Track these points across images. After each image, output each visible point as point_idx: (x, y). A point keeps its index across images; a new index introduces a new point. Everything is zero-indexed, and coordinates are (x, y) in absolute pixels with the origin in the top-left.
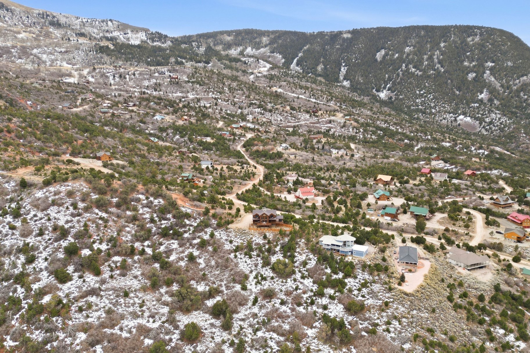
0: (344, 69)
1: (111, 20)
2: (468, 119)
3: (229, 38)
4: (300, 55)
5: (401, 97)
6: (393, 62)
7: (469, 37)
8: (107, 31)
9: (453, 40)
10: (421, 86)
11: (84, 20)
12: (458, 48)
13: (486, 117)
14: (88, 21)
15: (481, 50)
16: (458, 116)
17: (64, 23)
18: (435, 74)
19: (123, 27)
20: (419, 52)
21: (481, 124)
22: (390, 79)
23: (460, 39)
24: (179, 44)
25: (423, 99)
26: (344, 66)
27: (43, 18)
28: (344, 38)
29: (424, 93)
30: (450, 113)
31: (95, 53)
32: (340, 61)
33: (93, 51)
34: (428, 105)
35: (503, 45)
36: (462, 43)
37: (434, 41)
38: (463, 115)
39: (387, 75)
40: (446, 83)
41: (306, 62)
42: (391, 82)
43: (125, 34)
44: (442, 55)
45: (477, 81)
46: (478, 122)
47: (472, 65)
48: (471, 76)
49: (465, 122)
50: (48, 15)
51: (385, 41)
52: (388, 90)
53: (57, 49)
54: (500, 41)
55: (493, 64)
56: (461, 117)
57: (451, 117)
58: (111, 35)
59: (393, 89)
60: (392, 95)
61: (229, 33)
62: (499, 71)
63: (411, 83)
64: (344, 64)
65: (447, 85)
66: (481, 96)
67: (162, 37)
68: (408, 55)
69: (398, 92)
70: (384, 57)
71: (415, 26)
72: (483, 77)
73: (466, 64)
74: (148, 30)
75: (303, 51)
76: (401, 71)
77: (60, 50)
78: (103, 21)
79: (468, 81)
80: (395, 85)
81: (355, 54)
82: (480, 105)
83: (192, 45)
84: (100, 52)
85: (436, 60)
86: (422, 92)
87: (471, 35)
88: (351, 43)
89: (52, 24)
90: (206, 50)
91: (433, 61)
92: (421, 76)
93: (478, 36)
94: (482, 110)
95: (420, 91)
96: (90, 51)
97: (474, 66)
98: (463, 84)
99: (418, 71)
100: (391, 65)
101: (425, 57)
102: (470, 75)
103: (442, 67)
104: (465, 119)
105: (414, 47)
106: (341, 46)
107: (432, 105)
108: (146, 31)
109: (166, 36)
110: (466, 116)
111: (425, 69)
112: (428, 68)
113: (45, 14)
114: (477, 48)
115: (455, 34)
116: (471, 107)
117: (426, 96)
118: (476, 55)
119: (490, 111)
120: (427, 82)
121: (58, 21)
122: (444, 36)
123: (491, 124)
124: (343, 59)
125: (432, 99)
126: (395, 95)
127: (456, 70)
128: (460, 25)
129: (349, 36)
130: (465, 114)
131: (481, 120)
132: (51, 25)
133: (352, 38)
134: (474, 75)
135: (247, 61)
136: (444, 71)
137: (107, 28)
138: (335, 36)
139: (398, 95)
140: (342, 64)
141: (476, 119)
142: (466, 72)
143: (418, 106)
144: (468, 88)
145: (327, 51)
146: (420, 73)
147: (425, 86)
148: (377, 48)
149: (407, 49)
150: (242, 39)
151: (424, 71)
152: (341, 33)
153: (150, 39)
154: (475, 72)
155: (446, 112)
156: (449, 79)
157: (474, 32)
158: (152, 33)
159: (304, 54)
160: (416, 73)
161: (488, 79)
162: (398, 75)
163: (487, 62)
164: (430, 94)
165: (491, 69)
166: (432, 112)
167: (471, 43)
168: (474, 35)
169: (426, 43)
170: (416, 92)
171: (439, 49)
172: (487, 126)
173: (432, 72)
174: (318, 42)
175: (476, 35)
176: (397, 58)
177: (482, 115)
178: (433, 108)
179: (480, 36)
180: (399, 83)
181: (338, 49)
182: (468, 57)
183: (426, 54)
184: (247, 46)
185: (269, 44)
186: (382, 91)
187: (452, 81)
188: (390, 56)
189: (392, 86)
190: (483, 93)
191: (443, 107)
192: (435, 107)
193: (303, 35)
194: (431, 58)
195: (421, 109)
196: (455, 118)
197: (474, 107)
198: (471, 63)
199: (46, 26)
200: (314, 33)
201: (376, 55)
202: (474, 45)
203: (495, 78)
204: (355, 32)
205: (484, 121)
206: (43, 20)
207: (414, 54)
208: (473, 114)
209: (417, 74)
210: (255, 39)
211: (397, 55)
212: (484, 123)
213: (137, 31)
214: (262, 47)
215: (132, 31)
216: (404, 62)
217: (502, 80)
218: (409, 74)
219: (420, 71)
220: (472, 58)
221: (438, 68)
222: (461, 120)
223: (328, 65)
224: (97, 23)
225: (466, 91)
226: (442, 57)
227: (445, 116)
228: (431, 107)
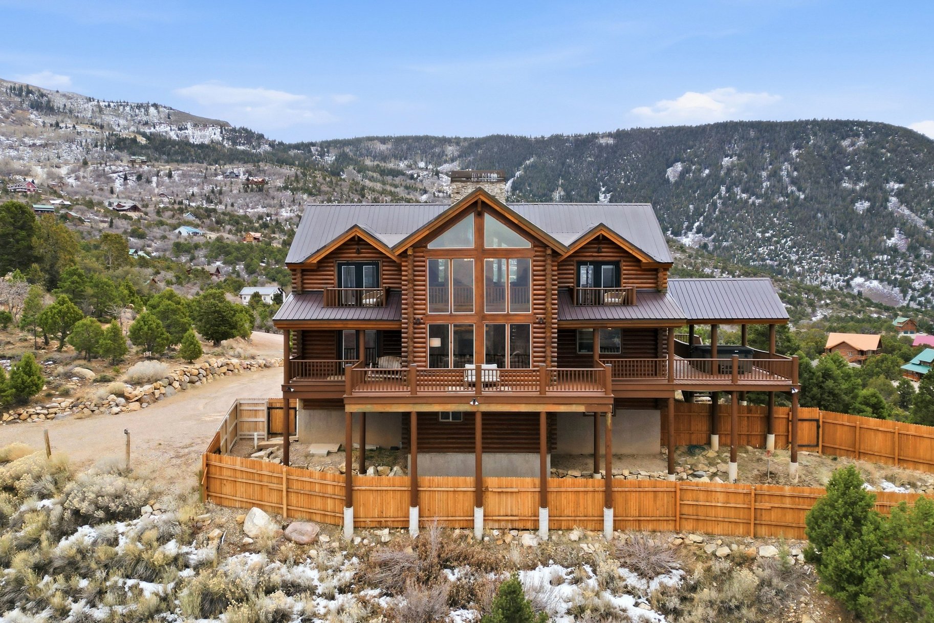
0: (605, 197)
1: (155, 106)
2: (875, 283)
3: (383, 147)
4: (518, 174)
5: (725, 244)
6: (700, 183)
7: (844, 139)
8: (146, 123)
9: (814, 145)
10: (764, 224)
11: (102, 104)
12: (825, 158)
13: (914, 280)
14: (109, 106)
15: (872, 161)
16: (852, 279)
17: (62, 107)
18: (788, 203)
19: (178, 118)
20: (751, 165)
21: (904, 292)
22: (698, 213)
23: (826, 143)
24: (284, 149)
25: (772, 247)
26: (604, 193)
27: (20, 95)
28: (601, 144)
29: (773, 236)
30: (833, 273)
31: (105, 148)
32: (596, 184)
33: (102, 146)
34: (785, 257)
35: (915, 152)
36: (832, 149)
37: (776, 146)
38: (861, 276)
39: (691, 206)
40: (815, 217)
41: (530, 185)
42: (701, 219)
43: (180, 129)
44: (796, 170)
45: (876, 215)
46: (897, 289)
47: (858, 188)
48: (862, 206)
49: (871, 289)
50: (29, 92)
51: (681, 149)
52: (698, 232)
53: (26, 140)
54: (906, 145)
55: (902, 185)
56: (859, 280)
57: (838, 280)
58: (152, 130)
59: (708, 230)
60: (706, 240)
61: (383, 140)
62: (916, 196)
63: (742, 219)
64: (603, 189)
65: (818, 221)
66: (890, 242)
67: (253, 137)
68: (729, 170)
69: (719, 234)
70: (682, 175)
71: (737, 123)
72: (886, 208)
73: (846, 185)
74: (227, 124)
75: (525, 168)
76: (720, 198)
77: (31, 142)
78: (139, 107)
79: (858, 215)
80: (711, 222)
81: (624, 170)
82: (894, 257)
83: (310, 151)
84: (116, 148)
85: (786, 180)
86: (767, 235)
87: (848, 136)
88: (615, 152)
89: (36, 106)
90: (336, 159)
91: (780, 180)
92: (760, 205)
93: (861, 138)
94: (901, 266)
95: (763, 232)
96: (96, 146)
97: (864, 189)
98: (848, 220)
99: (753, 198)
100: (698, 188)
101: (764, 174)
102: (857, 205)
103: (799, 190)
104: (868, 283)
105: (740, 156)
106: (597, 157)
107: (794, 258)
108: (222, 125)
109: (261, 137)
110: (869, 279)
111: (766, 193)
112: (772, 191)
113: (24, 89)
114: (864, 158)
115: (815, 135)
116: (875, 262)
117: (778, 242)
118: (864, 170)
119: (919, 268)
120: (775, 217)
121: (49, 102)
122: (794, 139)
123: (927, 293)
124: (602, 179)
125: (791, 248)
126: (713, 240)
127: (829, 196)
128: (822, 121)
129: (611, 141)
130: (864, 274)
131: (904, 287)
132: (32, 108)
133: (616, 145)
134: (867, 204)
135: (415, 176)
136: (805, 198)
137: (145, 118)
138: (585, 143)
139: (718, 241)
140: (600, 190)
141: (894, 283)
142: (849, 199)
143: (764, 260)
144: (860, 227)
145: (569, 166)
146: (758, 201)
147: (772, 223)
148: (667, 160)
149: (726, 161)
150: (408, 149)
151: (766, 196)
152: (594, 136)
153: (228, 139)
154: (868, 199)
155: (823, 271)
156: (818, 210)
157: (851, 130)
158: (234, 130)
159: (525, 172)
160: (751, 201)
161: (898, 212)
162: (714, 205)
163: (888, 183)
164: (785, 237)
165: (899, 194)
166: (794, 270)
167: (851, 149)
168: (854, 136)
169: (762, 151)
170: (754, 234)
171: (789, 159)
172: (920, 296)
173: (782, 199)
174: (552, 151)
175: (859, 136)
176: (708, 176)
177: (904, 275)
178: (796, 264)
179: (866, 136)
180: (717, 219)
181: (590, 163)
182: (848, 174)
183: (763, 170)
184: (418, 159)
185: (459, 156)
186: (686, 233)
187: (825, 216)
188: (694, 173)
189: (705, 225)
190: (893, 236)
191: (816, 261)
192: (799, 261)
193: (523, 141)
194: (774, 175)
195: (772, 266)
196: (848, 282)
197: (883, 261)
198: (856, 184)
199: (22, 109)
200: (543, 137)
201: (666, 172)
202: (855, 153)
203: (911, 209)
204: (620, 135)
205: (911, 287)
206: (18, 99)
207: (741, 170)
208: (884, 274)
209: (754, 203)
210: (432, 148)
211: (707, 171)
212: (910, 292)
213: (205, 126)
214: (446, 162)
215: (195, 125)
216: (723, 183)
217: (927, 213)
218: (736, 202)
219: (757, 198)
220: (856, 174)
221: (792, 192)
222: (860, 285)
223: (573, 190)
224: (128, 108)
225: (858, 233)
226: (795, 173)
227: (824, 279)
228: (790, 262)
